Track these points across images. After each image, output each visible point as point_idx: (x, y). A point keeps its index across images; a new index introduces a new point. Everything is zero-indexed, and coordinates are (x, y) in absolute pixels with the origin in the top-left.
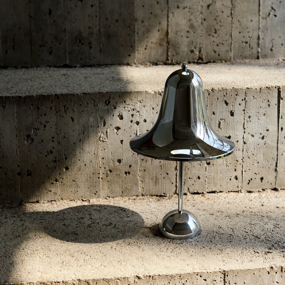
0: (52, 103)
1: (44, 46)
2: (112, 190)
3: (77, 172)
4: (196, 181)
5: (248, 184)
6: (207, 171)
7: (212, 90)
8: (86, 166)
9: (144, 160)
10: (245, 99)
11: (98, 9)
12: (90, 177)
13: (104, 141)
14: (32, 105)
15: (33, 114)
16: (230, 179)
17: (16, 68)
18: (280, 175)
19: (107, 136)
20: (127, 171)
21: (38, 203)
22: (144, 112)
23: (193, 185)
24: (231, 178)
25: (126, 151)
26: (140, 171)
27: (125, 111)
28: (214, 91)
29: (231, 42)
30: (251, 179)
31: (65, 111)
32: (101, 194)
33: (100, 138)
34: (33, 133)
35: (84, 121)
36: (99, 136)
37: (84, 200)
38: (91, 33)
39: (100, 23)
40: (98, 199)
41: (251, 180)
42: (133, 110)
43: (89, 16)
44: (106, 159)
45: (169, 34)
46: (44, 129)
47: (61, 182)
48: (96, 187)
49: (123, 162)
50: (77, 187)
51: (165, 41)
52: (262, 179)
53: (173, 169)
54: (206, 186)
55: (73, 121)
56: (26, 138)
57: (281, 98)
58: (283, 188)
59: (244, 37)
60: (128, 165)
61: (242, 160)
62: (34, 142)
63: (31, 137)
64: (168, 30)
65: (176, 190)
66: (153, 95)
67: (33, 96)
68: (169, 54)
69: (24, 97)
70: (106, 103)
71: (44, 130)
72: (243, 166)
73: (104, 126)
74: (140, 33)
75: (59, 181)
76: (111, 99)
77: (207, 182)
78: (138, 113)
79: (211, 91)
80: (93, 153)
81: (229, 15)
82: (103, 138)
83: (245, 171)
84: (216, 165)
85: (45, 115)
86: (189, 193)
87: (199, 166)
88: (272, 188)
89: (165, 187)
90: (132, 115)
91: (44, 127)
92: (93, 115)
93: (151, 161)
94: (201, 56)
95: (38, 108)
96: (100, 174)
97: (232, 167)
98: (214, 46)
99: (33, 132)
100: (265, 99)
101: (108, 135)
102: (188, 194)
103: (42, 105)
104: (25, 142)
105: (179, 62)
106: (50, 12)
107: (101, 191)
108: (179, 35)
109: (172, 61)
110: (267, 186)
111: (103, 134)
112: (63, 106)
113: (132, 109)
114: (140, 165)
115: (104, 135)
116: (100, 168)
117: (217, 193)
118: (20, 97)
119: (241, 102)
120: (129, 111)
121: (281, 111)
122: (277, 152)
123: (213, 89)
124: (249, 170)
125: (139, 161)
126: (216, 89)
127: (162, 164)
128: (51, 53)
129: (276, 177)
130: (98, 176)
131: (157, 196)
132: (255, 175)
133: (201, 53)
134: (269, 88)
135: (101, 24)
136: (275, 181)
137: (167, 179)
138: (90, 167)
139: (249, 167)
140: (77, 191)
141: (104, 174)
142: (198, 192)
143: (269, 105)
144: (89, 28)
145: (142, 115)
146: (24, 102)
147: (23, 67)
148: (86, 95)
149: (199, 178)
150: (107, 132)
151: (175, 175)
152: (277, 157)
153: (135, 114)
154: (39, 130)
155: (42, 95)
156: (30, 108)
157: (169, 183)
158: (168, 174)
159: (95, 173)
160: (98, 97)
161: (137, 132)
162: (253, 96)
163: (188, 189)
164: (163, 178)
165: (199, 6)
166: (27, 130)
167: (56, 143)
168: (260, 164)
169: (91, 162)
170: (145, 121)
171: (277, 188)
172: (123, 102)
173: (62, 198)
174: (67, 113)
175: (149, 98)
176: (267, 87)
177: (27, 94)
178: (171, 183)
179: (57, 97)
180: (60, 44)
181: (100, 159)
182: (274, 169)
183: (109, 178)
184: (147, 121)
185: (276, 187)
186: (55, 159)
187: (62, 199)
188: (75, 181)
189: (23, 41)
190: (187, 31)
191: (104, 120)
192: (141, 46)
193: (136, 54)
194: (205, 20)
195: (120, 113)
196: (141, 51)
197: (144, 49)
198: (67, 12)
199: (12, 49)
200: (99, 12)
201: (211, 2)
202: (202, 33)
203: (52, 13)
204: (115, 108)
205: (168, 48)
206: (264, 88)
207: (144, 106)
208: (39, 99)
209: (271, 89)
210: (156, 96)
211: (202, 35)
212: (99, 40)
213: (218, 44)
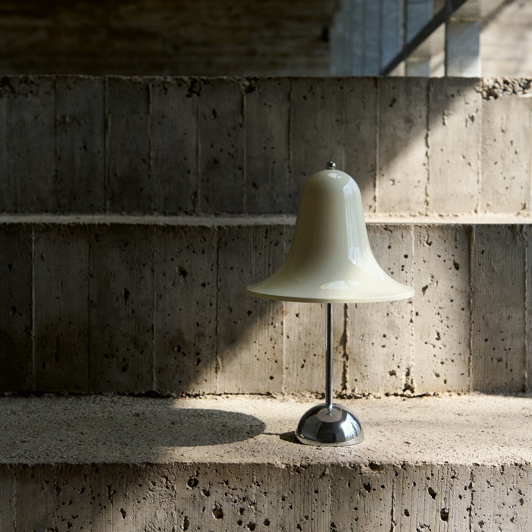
0: (85, 480)
1: (113, 356)
7: (402, 467)
10: (471, 486)
11: (215, 291)
14: (47, 482)
15: (48, 499)
22: (266, 506)
27: (228, 501)
28: (408, 468)
29: (470, 358)
31: (110, 497)
35: (146, 518)
38: (200, 336)
39: (217, 317)
42: (244, 501)
43: (197, 303)
45: (348, 339)
46: (69, 530)
51: (341, 352)
55: (124, 517)
59: (494, 349)
64: (345, 331)
66: (284, 471)
67: (49, 465)
68: (348, 376)
69: (33, 467)
70: (189, 485)
73: (184, 530)
74: (292, 337)
76: (200, 476)
78: (252, 507)
79: (400, 466)
81: (465, 306)
85: (71, 503)
90: (242, 511)
91: (69, 528)
92: (165, 506)
94: (409, 383)
95: (58, 490)
98: (436, 364)
100: (513, 488)
103: (66, 484)
105: (366, 394)
106: (127, 294)
108: (367, 342)
109: (353, 391)
112: (107, 486)
113: (241, 497)
118: (25, 466)
119: (462, 492)
120: (235, 502)
123: (404, 464)
126: (410, 463)
128: (124, 369)
133: (410, 377)
134: (521, 466)
135: (218, 319)
143: (521, 501)
144: (198, 324)
145: (262, 511)
146: (32, 477)
147: (72, 394)
148: (152, 467)
153: (246, 509)
155: (67, 465)
156: (42, 488)
162: (488, 482)
170: (267, 523)
172: (223, 483)
174: (114, 501)
175: (275, 478)
176: (516, 464)
177: (42, 461)
179: (95, 469)
180: (142, 353)
184: (270, 523)
189: (74, 346)
190: (382, 336)
191: (186, 517)
192: (294, 362)
193: (284, 376)
194: (417, 314)
195: (218, 505)
196: (294, 370)
197: (299, 367)
198: (158, 295)
199: (54, 360)
200: (216, 296)
201: (430, 282)
202: (412, 340)
203: (130, 296)
204: (207, 494)
205: (345, 366)
206: (509, 466)
207: (265, 493)
208: (60, 472)
209: (524, 468)
210: (289, 473)
211: (411, 342)
212: (215, 347)
213: (444, 361)
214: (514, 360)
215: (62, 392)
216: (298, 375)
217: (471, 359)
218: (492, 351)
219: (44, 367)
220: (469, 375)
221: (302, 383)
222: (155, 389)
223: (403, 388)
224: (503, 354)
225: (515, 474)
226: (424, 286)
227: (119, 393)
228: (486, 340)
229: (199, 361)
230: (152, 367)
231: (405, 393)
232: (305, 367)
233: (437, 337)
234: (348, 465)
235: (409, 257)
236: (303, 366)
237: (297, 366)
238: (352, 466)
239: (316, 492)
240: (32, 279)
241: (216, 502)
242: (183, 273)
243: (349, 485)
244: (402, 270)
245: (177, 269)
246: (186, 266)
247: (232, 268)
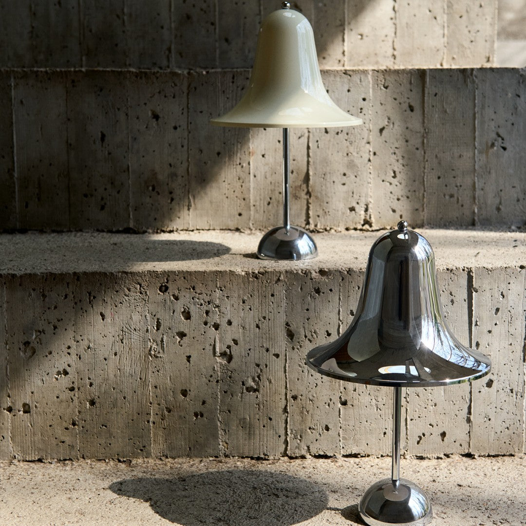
0: (68, 287)
1: (92, 196)
2: (172, 444)
3: (109, 410)
4: (321, 433)
5: (418, 443)
6: (341, 416)
7: (348, 272)
8: (126, 399)
9: (229, 393)
11: (186, 133)
12: (132, 420)
13: (157, 357)
14: (34, 290)
15: (35, 305)
16: (385, 433)
17: (42, 232)
18: (475, 428)
19: (162, 348)
20: (198, 410)
21: (42, 462)
22: (228, 308)
23: (316, 440)
24: (387, 431)
25: (197, 376)
26: (220, 411)
27: (195, 305)
28: (353, 273)
29: (424, 195)
30: (424, 435)
31: (90, 302)
32: (152, 450)
33: (150, 351)
34: (36, 338)
35: (123, 320)
36: (149, 347)
37: (122, 460)
38: (173, 175)
39: (188, 158)
40: (146, 460)
41: (422, 436)
42: (209, 304)
43: (170, 145)
44: (162, 389)
45: (311, 177)
46: (55, 332)
47: (83, 427)
48: (142, 437)
49: (192, 394)
50: (110, 437)
51: (303, 190)
52: (443, 435)
53: (281, 411)
54: (341, 445)
55: (103, 320)
56: (22, 347)
57: (474, 289)
58: (483, 454)
59: (446, 186)
60: (199, 401)
61: (405, 399)
62: (35, 354)
63: (32, 345)
64: (308, 170)
65: (286, 449)
66: (243, 277)
67: (35, 275)
68: (311, 213)
69: (21, 277)
70: (161, 290)
71: (54, 334)
72: (407, 410)
73: (157, 331)
74: (258, 177)
75: (78, 425)
76: (170, 282)
77: (341, 436)
78: (217, 309)
79: (346, 272)
80: (139, 377)
81: (419, 145)
82: (155, 351)
83: (411, 420)
84: (358, 406)
85: (56, 307)
86: (310, 455)
87: (327, 407)
88: (463, 453)
89: (265, 442)
90: (207, 313)
91: (54, 330)
92: (139, 309)
93: (240, 394)
94: (368, 218)
95: (44, 296)
96: (150, 414)
97: (387, 411)
98: (392, 200)
99: (34, 336)
100: (445, 290)
101: (165, 346)
102: (308, 456)
103: (51, 291)
104: (20, 355)
105: (328, 229)
106: (103, 137)
107: (152, 445)
108: (328, 180)
109: (316, 226)
110: (453, 449)
111: (155, 344)
112: (87, 292)
113: (207, 301)
114: (221, 401)
115: (157, 345)
116: (151, 403)
117: (360, 458)
118: (14, 276)
120: (201, 305)
121: (476, 313)
122: (470, 387)
123: (349, 270)
124: (419, 417)
125: (219, 393)
126: (355, 269)
127: (261, 400)
128: (103, 208)
129: (469, 432)
130: (146, 419)
131: (252, 458)
132: (431, 427)
133: (368, 213)
134: (452, 270)
135: (189, 160)
136: (468, 439)
137: (269, 427)
138: (133, 401)
139: (419, 411)
140: (110, 444)
141: (157, 414)
142: (326, 455)
143: (452, 301)
144: (170, 165)
145: (225, 313)
146: (20, 285)
147: (54, 231)
148: (127, 275)
149: (327, 429)
150: (162, 341)
151: (284, 421)
152: (471, 395)
153: (211, 311)
154: (44, 333)
155: (51, 274)
156: (30, 295)
157: (273, 434)
158: (270, 419)
159: (142, 413)
160: (147, 280)
161: (215, 342)
163: (308, 447)
164: (262, 426)
165: (365, 129)
166: (24, 334)
167: (74, 357)
168: (439, 407)
169: (135, 392)
170: (230, 323)
171: (472, 453)
172: (190, 289)
173: (83, 455)
174: (94, 305)
175: (236, 283)
176: (448, 269)
177: (28, 272)
178: (278, 436)
179: (76, 277)
180: (118, 192)
181: (150, 388)
182: (466, 418)
183: (166, 423)
184: (233, 323)
185: (470, 451)
186: (72, 385)
187: (83, 458)
188: (106, 426)
189: (55, 186)
190: (342, 174)
191: (158, 319)
192: (261, 199)
193: (252, 213)
194: (375, 154)
195: (186, 308)
196: (260, 206)
197: (266, 204)
198: (132, 137)
199: (37, 200)
200: (187, 138)
201: (387, 123)
202: (370, 178)
203: (106, 139)
204: (177, 298)
205: (308, 203)
206: (442, 271)
207: (228, 297)
208: (46, 280)
209: (455, 272)
210: (248, 279)
211: (370, 180)
212: (187, 187)
213: (400, 197)
214: (465, 197)
215: (45, 230)
216: (264, 212)
217: (425, 196)
218: (444, 187)
219: (27, 206)
220: (423, 211)
221: (269, 219)
222: (131, 225)
223: (362, 222)
224: (454, 191)
225: (446, 278)
226: (381, 127)
227: (98, 230)
228: (439, 178)
229: (172, 200)
230: (128, 205)
231: (364, 228)
232: (271, 205)
233: (393, 175)
234: (300, 272)
235: (367, 100)
236: (269, 204)
237: (264, 204)
238: (304, 272)
239: (273, 295)
240: (12, 123)
241: (184, 305)
242: (156, 117)
243: (301, 289)
244: (361, 112)
245: (150, 113)
246: (158, 110)
247: (201, 112)
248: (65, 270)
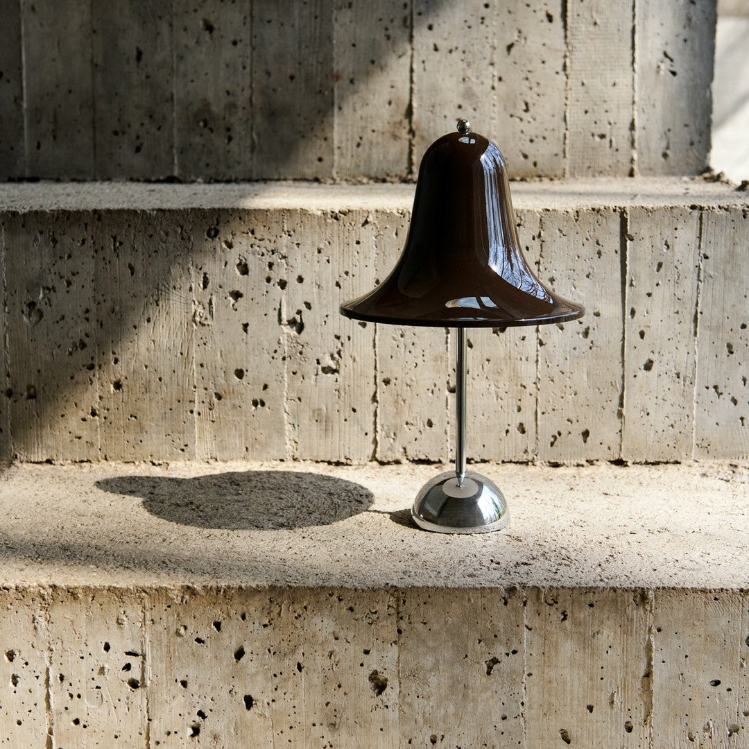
0: (86, 229)
1: (124, 133)
2: (224, 442)
3: (140, 395)
4: (422, 430)
5: (552, 444)
6: (448, 407)
8: (162, 381)
9: (299, 374)
10: (539, 236)
11: (249, 50)
12: (171, 409)
13: (203, 325)
14: (41, 233)
15: (43, 253)
16: (507, 431)
17: (58, 180)
18: (629, 426)
19: (211, 312)
20: (258, 398)
21: (51, 463)
22: (299, 259)
23: (416, 440)
24: (510, 428)
25: (256, 350)
26: (287, 399)
27: (254, 254)
29: (565, 134)
30: (560, 434)
31: (115, 250)
32: (197, 451)
33: (194, 316)
34: (43, 298)
35: (158, 275)
36: (193, 311)
37: (156, 462)
38: (232, 107)
39: (251, 83)
40: (188, 462)
41: (558, 436)
42: (273, 254)
43: (227, 66)
44: (209, 368)
45: (415, 111)
46: (68, 289)
47: (105, 418)
48: (184, 433)
49: (248, 376)
50: (142, 432)
51: (405, 128)
52: (586, 434)
53: (368, 399)
54: (448, 446)
55: (132, 274)
56: (25, 308)
57: (628, 236)
58: (638, 461)
59: (596, 123)
60: (260, 385)
61: (534, 386)
62: (43, 319)
63: (38, 306)
64: (411, 100)
65: (375, 451)
66: (319, 218)
67: (43, 213)
68: (414, 158)
69: (25, 215)
70: (209, 235)
71: (68, 292)
72: (537, 400)
73: (203, 289)
74: (345, 108)
75: (98, 416)
76: (221, 224)
77: (449, 434)
78: (283, 261)
80: (179, 351)
81: (560, 68)
82: (201, 317)
83: (543, 413)
84: (472, 394)
85: (70, 257)
86: (407, 459)
87: (430, 394)
88: (612, 459)
89: (347, 441)
90: (271, 265)
91: (68, 286)
92: (180, 260)
93: (314, 377)
95: (55, 241)
96: (194, 402)
97: (510, 400)
98: (523, 142)
99: (41, 296)
100: (589, 238)
101: (214, 310)
102: (404, 461)
103: (64, 234)
104: (23, 320)
106: (139, 55)
107: (196, 444)
108: (438, 114)
110: (598, 453)
111: (201, 307)
112: (112, 237)
113: (270, 250)
114: (288, 385)
115: (204, 309)
116: (195, 387)
117: (474, 465)
118: (15, 214)
119: (530, 243)
120: (263, 255)
121: (630, 268)
122: (621, 369)
124: (554, 410)
125: (286, 375)
127: (342, 384)
128: (138, 149)
129: (620, 431)
130: (189, 408)
131: (330, 463)
132: (569, 423)
134: (599, 211)
135: (254, 86)
136: (618, 440)
137: (352, 422)
138: (171, 384)
139: (553, 402)
140: (141, 441)
141: (203, 402)
142: (429, 460)
143: (599, 253)
144: (228, 93)
145: (294, 265)
146: (23, 226)
147: (73, 180)
148: (164, 214)
149: (430, 424)
150: (210, 303)
151: (372, 414)
152: (624, 381)
153: (275, 263)
154: (55, 291)
155: (64, 211)
156: (36, 240)
157: (358, 431)
158: (354, 410)
159: (183, 400)
160: (191, 220)
161: (280, 305)
162: (559, 230)
163: (405, 449)
164: (344, 419)
165: (487, 46)
166: (28, 291)
167: (94, 324)
168: (581, 397)
169: (174, 372)
170: (300, 280)
171: (624, 460)
172: (247, 233)
173: (106, 456)
174: (120, 254)
175: (309, 226)
176: (593, 209)
177: (34, 209)
178: (364, 433)
179: (97, 216)
180: (159, 128)
181: (194, 366)
182: (616, 412)
183: (216, 414)
184: (304, 281)
185: (622, 456)
186: (90, 362)
187: (106, 459)
188: (135, 417)
189: (76, 120)
190: (457, 105)
191: (205, 274)
192: (347, 140)
193: (336, 157)
194: (500, 79)
195: (243, 259)
196: (347, 149)
197: (355, 146)
198: (178, 56)
199: (52, 138)
200: (250, 56)
201: (516, 38)
202: (494, 112)
203: (143, 57)
204: (230, 246)
205: (411, 145)
206: (585, 211)
207: (298, 244)
208: (56, 220)
209: (603, 213)
210: (325, 220)
211: (493, 115)
212: (250, 122)
213: (534, 138)
214: (621, 138)
215: (61, 178)
216: (352, 156)
217: (567, 136)
218: (594, 125)
219: (38, 147)
220: (565, 157)
221: (359, 166)
222: (176, 173)
224: (606, 130)
225: (591, 221)
226: (509, 43)
227: (132, 180)
228: (586, 112)
229: (230, 139)
230: (172, 147)
232: (361, 149)
233: (524, 107)
234: (395, 211)
235: (491, 6)
236: (358, 145)
237: (352, 145)
238: (400, 212)
239: (358, 243)
240: (20, 35)
241: (240, 255)
242: (209, 28)
243: (396, 234)
244: (482, 23)
245: (201, 23)
246: (212, 19)
247: (269, 22)
248: (82, 207)
